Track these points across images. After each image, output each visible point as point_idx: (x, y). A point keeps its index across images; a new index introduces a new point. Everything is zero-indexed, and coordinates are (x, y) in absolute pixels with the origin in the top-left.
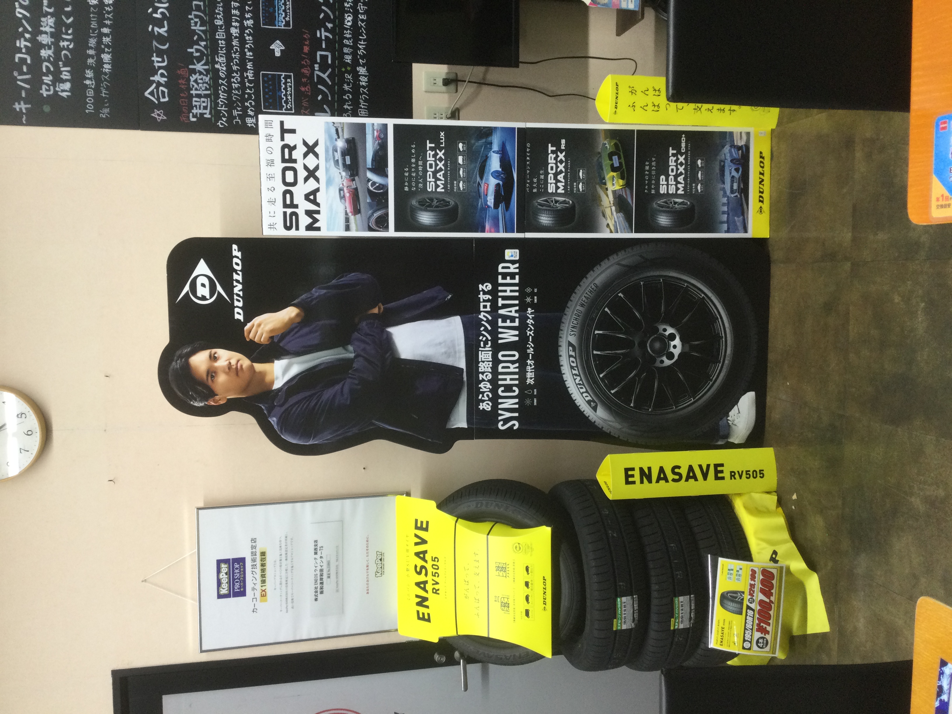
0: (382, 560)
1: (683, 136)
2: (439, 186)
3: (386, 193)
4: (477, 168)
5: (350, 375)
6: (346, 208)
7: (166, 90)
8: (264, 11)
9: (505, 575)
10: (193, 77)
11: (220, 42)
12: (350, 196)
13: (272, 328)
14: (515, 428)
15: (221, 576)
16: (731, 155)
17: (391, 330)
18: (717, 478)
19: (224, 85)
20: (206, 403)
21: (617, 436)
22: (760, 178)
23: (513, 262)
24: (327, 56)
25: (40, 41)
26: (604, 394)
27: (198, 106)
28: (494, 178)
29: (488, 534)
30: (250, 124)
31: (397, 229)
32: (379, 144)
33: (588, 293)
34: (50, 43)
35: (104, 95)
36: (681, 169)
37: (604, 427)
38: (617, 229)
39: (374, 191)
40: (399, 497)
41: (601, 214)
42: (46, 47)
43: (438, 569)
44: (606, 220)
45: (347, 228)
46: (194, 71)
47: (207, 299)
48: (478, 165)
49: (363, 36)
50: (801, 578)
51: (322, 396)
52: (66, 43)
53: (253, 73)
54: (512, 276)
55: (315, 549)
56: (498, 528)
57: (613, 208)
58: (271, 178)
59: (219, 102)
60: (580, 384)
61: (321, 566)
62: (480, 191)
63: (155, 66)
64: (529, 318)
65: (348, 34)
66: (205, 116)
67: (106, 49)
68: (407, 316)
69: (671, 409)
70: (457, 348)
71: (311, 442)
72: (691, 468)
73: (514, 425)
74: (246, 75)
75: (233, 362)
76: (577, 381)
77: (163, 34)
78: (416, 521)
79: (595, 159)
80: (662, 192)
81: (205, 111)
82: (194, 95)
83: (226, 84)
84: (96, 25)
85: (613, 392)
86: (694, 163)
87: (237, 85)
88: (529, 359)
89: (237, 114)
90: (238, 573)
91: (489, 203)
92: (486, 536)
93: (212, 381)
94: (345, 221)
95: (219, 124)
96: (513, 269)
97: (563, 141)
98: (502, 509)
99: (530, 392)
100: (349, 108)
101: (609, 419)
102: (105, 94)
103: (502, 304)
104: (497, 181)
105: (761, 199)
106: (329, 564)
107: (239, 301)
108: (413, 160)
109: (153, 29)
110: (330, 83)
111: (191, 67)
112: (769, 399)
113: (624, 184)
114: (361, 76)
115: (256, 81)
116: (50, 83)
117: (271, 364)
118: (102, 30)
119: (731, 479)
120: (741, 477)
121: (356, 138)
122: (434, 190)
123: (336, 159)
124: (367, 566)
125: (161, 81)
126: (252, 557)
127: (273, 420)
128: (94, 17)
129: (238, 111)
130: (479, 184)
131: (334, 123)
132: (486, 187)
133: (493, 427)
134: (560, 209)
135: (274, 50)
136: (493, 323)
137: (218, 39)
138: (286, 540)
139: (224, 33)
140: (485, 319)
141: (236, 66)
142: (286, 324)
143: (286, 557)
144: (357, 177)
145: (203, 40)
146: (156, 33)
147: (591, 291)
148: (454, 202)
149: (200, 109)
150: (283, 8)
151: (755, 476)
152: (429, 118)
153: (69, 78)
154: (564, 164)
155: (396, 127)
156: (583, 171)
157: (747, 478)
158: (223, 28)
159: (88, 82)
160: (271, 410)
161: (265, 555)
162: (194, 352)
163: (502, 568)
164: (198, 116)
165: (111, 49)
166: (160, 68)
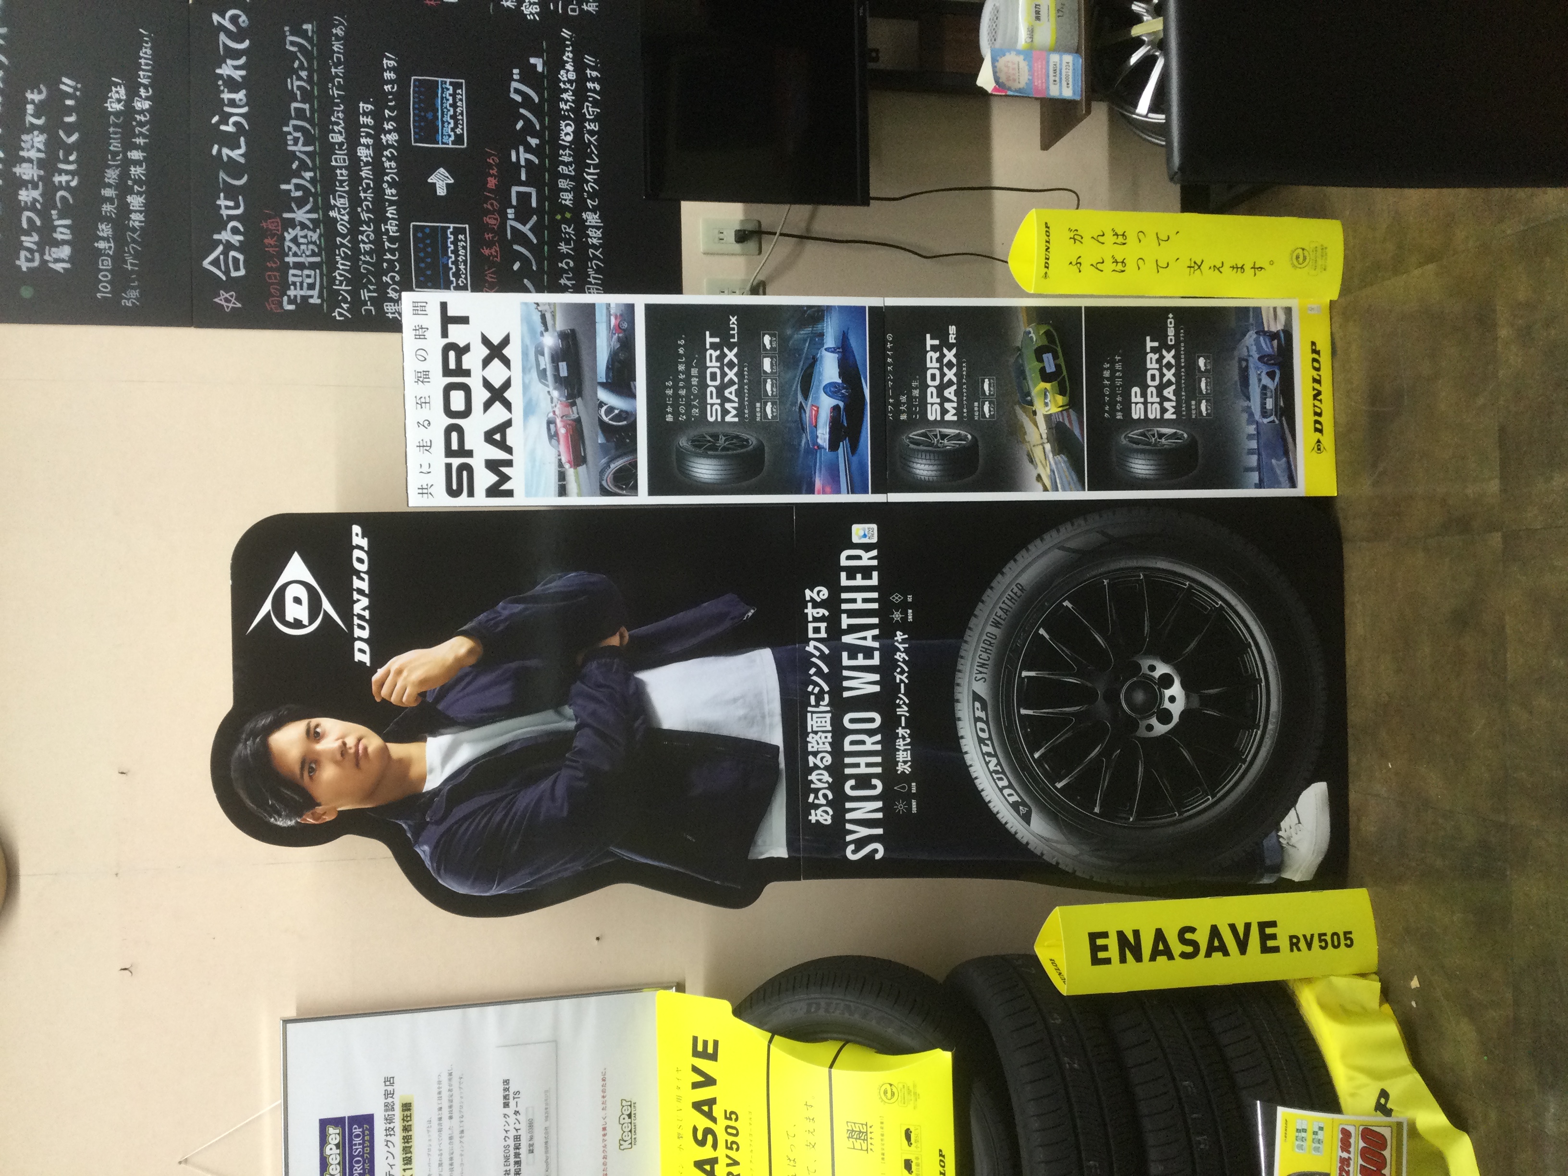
0: (633, 1116)
1: (1171, 316)
2: (729, 412)
3: (633, 426)
4: (797, 379)
5: (567, 763)
6: (559, 455)
7: (241, 257)
8: (417, 118)
9: (865, 1148)
10: (289, 233)
11: (338, 171)
12: (567, 433)
13: (422, 677)
14: (878, 856)
15: (328, 1151)
16: (1259, 348)
17: (645, 676)
18: (1265, 949)
19: (346, 247)
20: (299, 820)
21: (1070, 871)
22: (1314, 389)
23: (867, 547)
24: (529, 195)
25: (18, 175)
26: (1044, 790)
27: (298, 284)
28: (829, 396)
29: (831, 1067)
30: (392, 313)
31: (652, 492)
32: (619, 339)
33: (1007, 601)
34: (36, 179)
35: (130, 267)
36: (1169, 375)
37: (1045, 852)
38: (1056, 482)
39: (611, 422)
40: (661, 994)
41: (1026, 458)
42: (30, 186)
43: (737, 1135)
44: (1036, 467)
45: (563, 491)
46: (292, 223)
47: (305, 626)
48: (799, 373)
49: (594, 160)
50: (1438, 1143)
51: (515, 802)
52: (64, 178)
53: (396, 225)
54: (866, 572)
55: (505, 1097)
56: (851, 1053)
57: (1048, 447)
58: (423, 405)
59: (336, 276)
60: (997, 772)
61: (517, 1130)
62: (804, 419)
63: (222, 215)
64: (899, 650)
65: (566, 156)
66: (311, 301)
67: (136, 187)
68: (675, 649)
69: (1171, 816)
70: (766, 709)
71: (494, 892)
72: (1215, 932)
73: (876, 851)
74: (385, 229)
75: (351, 742)
76: (992, 767)
77: (237, 159)
78: (695, 1039)
79: (1012, 360)
80: (1135, 416)
81: (310, 293)
82: (291, 265)
83: (350, 245)
84: (119, 145)
85: (1059, 785)
86: (1192, 366)
87: (368, 247)
88: (901, 726)
89: (369, 297)
90: (360, 1144)
91: (820, 441)
92: (827, 1069)
93: (311, 777)
94: (557, 477)
95: (336, 314)
96: (867, 559)
97: (952, 329)
98: (856, 1016)
99: (904, 788)
100: (569, 283)
101: (1055, 838)
102: (132, 264)
103: (849, 625)
104: (833, 402)
105: (1318, 426)
106: (531, 1125)
107: (362, 627)
108: (681, 368)
109: (219, 151)
110: (535, 241)
111: (286, 215)
112: (1354, 796)
113: (1065, 404)
114: (590, 229)
115: (402, 239)
116: (35, 247)
117: (422, 744)
118: (129, 154)
119: (1292, 950)
120: (1309, 946)
121: (577, 329)
122: (719, 420)
123: (541, 368)
124: (604, 1129)
125: (233, 242)
126: (387, 1114)
127: (424, 851)
128: (115, 133)
129: (369, 291)
130: (801, 407)
131: (538, 304)
132: (814, 412)
133: (837, 856)
134: (950, 451)
135: (434, 184)
136: (833, 660)
137: (336, 167)
138: (450, 1080)
139: (346, 157)
140: (817, 654)
141: (366, 213)
142: (449, 669)
143: (451, 1112)
144: (580, 399)
145: (308, 169)
146: (225, 159)
147: (1012, 598)
148: (756, 439)
149: (301, 289)
150: (451, 112)
151: (1336, 943)
152: (711, 292)
153: (68, 237)
154: (954, 370)
155: (649, 308)
156: (989, 381)
157: (1321, 947)
158: (344, 148)
159: (102, 245)
160: (418, 830)
161: (410, 1110)
162: (278, 724)
163: (859, 1134)
164: (299, 302)
165: (144, 188)
166: (231, 218)
